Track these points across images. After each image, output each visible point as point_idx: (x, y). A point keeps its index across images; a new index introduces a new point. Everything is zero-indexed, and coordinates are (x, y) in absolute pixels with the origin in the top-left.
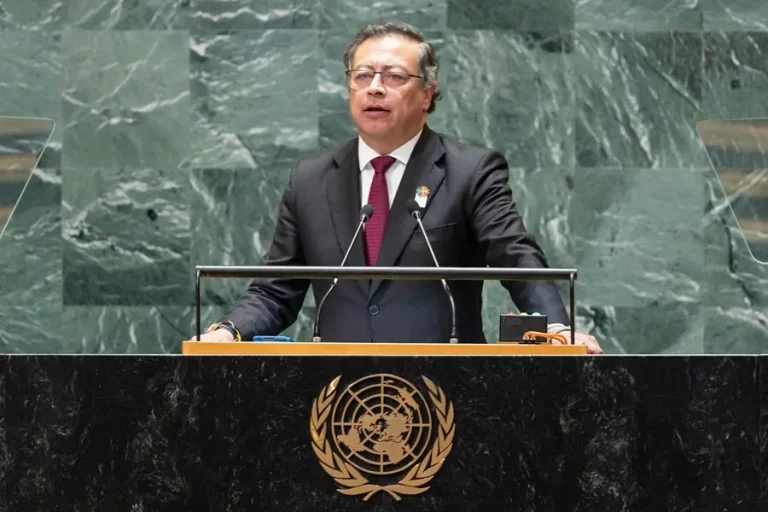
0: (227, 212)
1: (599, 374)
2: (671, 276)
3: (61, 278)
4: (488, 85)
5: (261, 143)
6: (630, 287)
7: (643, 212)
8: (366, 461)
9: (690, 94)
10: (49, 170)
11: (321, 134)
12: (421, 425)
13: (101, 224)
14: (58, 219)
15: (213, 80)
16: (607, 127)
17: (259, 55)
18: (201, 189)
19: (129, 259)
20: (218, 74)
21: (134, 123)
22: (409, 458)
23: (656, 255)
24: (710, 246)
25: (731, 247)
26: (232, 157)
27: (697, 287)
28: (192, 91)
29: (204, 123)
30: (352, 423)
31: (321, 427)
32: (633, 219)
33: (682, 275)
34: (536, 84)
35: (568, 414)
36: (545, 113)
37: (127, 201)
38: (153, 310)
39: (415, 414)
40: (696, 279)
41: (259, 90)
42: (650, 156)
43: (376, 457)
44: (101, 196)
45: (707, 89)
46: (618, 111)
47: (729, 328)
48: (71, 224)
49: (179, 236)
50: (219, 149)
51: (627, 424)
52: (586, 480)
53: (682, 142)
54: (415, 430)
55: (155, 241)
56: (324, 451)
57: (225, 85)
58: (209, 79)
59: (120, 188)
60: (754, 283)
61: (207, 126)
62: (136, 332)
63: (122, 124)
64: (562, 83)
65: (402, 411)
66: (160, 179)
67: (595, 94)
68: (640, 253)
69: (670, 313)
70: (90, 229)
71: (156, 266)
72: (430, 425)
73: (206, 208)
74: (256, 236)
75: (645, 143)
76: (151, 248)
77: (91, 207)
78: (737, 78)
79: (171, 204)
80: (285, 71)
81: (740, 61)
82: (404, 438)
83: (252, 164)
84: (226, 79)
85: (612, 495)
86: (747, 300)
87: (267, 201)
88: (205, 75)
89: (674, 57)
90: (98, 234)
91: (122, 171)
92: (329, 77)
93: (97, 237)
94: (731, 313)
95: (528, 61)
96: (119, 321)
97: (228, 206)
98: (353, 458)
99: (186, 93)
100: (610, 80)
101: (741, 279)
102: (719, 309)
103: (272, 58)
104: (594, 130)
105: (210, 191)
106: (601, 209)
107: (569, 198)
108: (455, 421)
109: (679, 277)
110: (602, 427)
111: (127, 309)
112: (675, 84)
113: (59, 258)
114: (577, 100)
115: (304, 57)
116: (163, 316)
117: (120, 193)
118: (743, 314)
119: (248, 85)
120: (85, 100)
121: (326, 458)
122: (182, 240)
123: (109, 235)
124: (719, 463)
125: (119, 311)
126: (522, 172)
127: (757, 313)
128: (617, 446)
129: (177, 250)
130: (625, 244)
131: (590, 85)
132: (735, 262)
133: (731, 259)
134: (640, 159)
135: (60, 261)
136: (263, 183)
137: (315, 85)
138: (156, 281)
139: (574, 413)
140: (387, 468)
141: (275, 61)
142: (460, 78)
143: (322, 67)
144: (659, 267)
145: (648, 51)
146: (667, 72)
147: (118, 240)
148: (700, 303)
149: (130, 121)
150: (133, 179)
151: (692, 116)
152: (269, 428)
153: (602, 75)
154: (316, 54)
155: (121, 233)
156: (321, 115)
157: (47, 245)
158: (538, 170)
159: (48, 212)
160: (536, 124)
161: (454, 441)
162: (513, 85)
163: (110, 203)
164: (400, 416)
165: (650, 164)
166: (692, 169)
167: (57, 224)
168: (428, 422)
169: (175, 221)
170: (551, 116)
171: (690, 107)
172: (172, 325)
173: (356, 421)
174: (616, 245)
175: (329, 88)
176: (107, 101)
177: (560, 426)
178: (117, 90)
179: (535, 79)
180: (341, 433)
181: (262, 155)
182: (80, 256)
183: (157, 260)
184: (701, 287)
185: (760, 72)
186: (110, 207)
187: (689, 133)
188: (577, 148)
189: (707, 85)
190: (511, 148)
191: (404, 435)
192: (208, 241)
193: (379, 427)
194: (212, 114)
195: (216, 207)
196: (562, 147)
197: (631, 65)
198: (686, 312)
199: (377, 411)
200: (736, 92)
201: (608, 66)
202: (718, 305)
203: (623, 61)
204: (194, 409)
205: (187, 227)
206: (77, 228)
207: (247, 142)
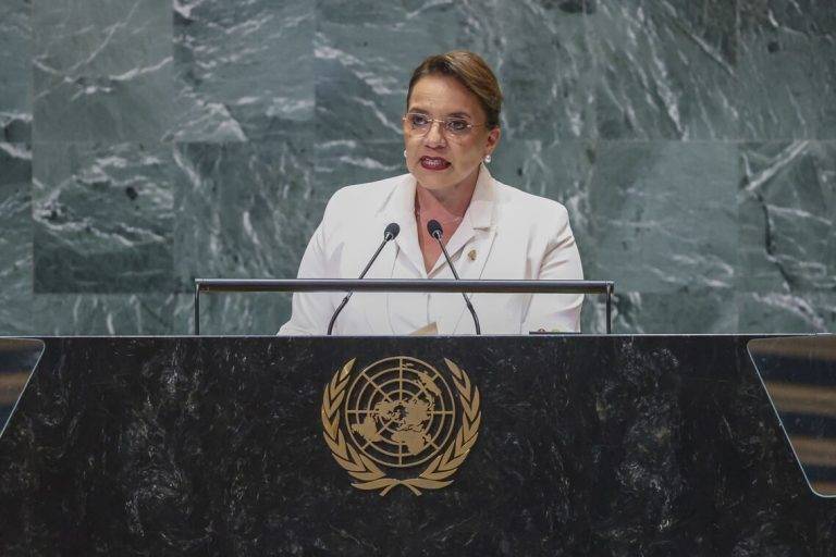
0: (214, 189)
1: (639, 356)
2: (702, 259)
3: (31, 263)
4: (501, 49)
5: (252, 114)
6: (657, 271)
7: (671, 188)
8: (383, 453)
9: (724, 58)
10: (19, 145)
11: (318, 104)
12: (444, 412)
13: (76, 203)
14: (27, 199)
15: (198, 45)
16: (632, 94)
17: (250, 17)
18: (185, 164)
19: (106, 242)
20: (205, 38)
21: (112, 93)
22: (431, 449)
23: (685, 235)
24: (745, 227)
25: (768, 226)
26: (219, 129)
27: (731, 271)
28: (175, 57)
29: (189, 92)
30: (367, 411)
31: (334, 415)
32: (661, 197)
33: (715, 257)
34: (554, 47)
35: (605, 400)
36: (564, 80)
37: (104, 179)
38: (133, 298)
39: (437, 400)
40: (730, 262)
41: (250, 56)
42: (679, 128)
43: (395, 448)
44: (76, 173)
45: (743, 54)
46: (644, 77)
47: (766, 315)
48: (42, 203)
49: (162, 216)
50: (206, 121)
51: (671, 411)
52: (625, 473)
53: (715, 111)
54: (437, 417)
55: (134, 222)
56: (337, 441)
57: (212, 50)
58: (194, 44)
59: (97, 164)
60: (795, 266)
61: (193, 95)
62: (113, 323)
63: (100, 93)
64: (583, 47)
65: (422, 397)
66: (140, 153)
67: (619, 58)
68: (669, 234)
69: (701, 300)
70: (63, 210)
71: (137, 251)
72: (453, 412)
73: (191, 186)
74: (246, 215)
75: (673, 112)
76: (130, 230)
77: (65, 184)
78: (775, 40)
79: (152, 181)
80: (278, 35)
81: (778, 21)
82: (424, 427)
83: (241, 136)
84: (213, 43)
85: (654, 489)
86: (786, 285)
87: (258, 177)
88: (190, 39)
89: (705, 16)
90: (73, 215)
91: (98, 145)
92: (326, 41)
93: (72, 218)
94: (768, 300)
95: (545, 23)
96: (95, 311)
97: (215, 183)
98: (369, 449)
99: (171, 59)
100: (635, 44)
101: (780, 262)
102: (755, 295)
103: (264, 21)
104: (617, 98)
105: (195, 165)
106: (624, 186)
107: (591, 173)
108: (481, 408)
109: (709, 259)
110: (642, 414)
111: (104, 298)
112: (707, 48)
113: (30, 241)
114: (600, 65)
115: (300, 19)
116: (143, 305)
117: (96, 170)
118: (781, 300)
119: (238, 50)
120: (58, 67)
121: (339, 449)
122: (164, 220)
123: (85, 215)
124: (771, 453)
125: (95, 300)
126: (538, 145)
127: (797, 299)
128: (659, 435)
129: (158, 232)
130: (653, 223)
131: (613, 49)
132: (773, 243)
133: (769, 241)
134: (669, 129)
135: (30, 245)
136: (254, 158)
137: (311, 49)
138: (137, 266)
139: (610, 398)
140: (405, 460)
141: (267, 23)
142: (471, 41)
143: (319, 30)
144: (689, 250)
145: (677, 12)
146: (697, 35)
147: (93, 220)
148: (734, 288)
149: (108, 90)
150: (111, 154)
151: (726, 83)
152: (276, 417)
153: (626, 38)
154: (312, 15)
155: (98, 213)
156: (318, 83)
157: (16, 227)
158: (556, 142)
159: (17, 191)
160: (555, 92)
161: (480, 430)
162: (528, 48)
163: (85, 180)
164: (420, 402)
165: (679, 136)
166: (726, 140)
167: (27, 204)
168: (451, 409)
169: (157, 200)
170: (570, 83)
171: (723, 73)
172: (153, 315)
173: (372, 408)
174: (643, 224)
175: (326, 54)
176: (82, 69)
177: (597, 413)
178: (93, 55)
179: (553, 43)
180: (355, 422)
181: (252, 127)
182: (52, 239)
183: (139, 243)
184: (736, 272)
185: (801, 34)
186: (86, 185)
187: (722, 100)
188: (599, 118)
189: (742, 47)
190: (526, 119)
191: (425, 423)
192: (193, 222)
193: (398, 415)
194: (198, 82)
195: (202, 185)
196: (583, 117)
197: (658, 26)
198: (719, 299)
199: (395, 397)
200: (773, 56)
201: (633, 28)
202: (754, 290)
203: (650, 22)
204: (193, 396)
205: (171, 206)
206: (48, 208)
207: (237, 113)
